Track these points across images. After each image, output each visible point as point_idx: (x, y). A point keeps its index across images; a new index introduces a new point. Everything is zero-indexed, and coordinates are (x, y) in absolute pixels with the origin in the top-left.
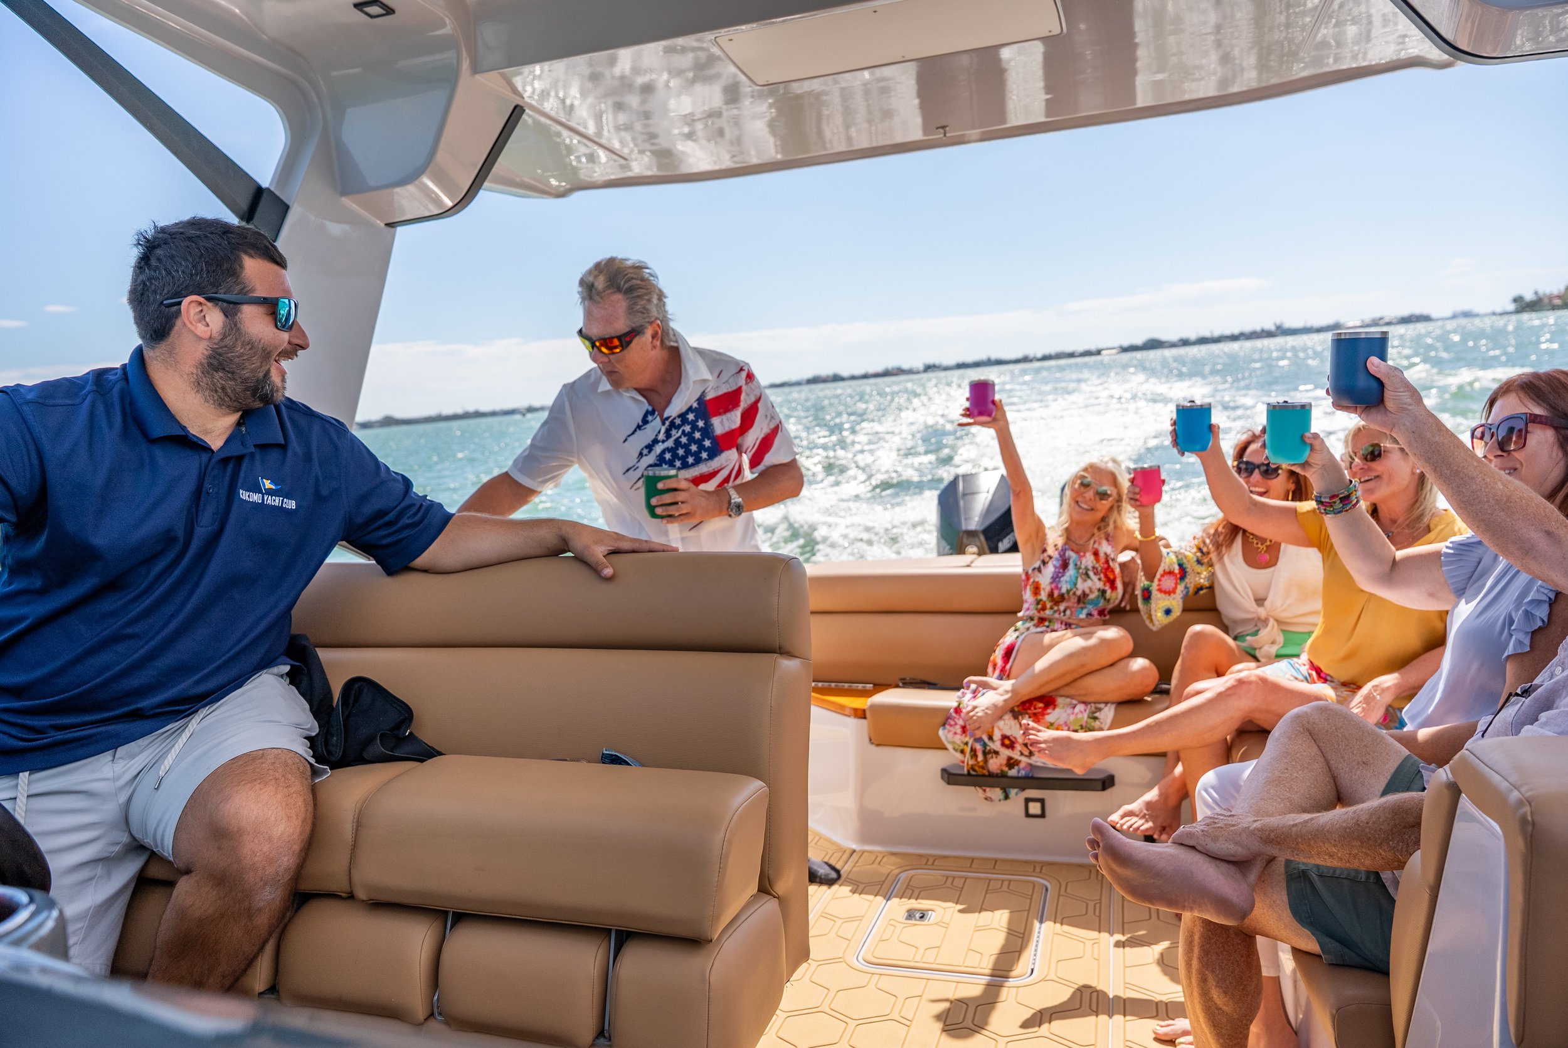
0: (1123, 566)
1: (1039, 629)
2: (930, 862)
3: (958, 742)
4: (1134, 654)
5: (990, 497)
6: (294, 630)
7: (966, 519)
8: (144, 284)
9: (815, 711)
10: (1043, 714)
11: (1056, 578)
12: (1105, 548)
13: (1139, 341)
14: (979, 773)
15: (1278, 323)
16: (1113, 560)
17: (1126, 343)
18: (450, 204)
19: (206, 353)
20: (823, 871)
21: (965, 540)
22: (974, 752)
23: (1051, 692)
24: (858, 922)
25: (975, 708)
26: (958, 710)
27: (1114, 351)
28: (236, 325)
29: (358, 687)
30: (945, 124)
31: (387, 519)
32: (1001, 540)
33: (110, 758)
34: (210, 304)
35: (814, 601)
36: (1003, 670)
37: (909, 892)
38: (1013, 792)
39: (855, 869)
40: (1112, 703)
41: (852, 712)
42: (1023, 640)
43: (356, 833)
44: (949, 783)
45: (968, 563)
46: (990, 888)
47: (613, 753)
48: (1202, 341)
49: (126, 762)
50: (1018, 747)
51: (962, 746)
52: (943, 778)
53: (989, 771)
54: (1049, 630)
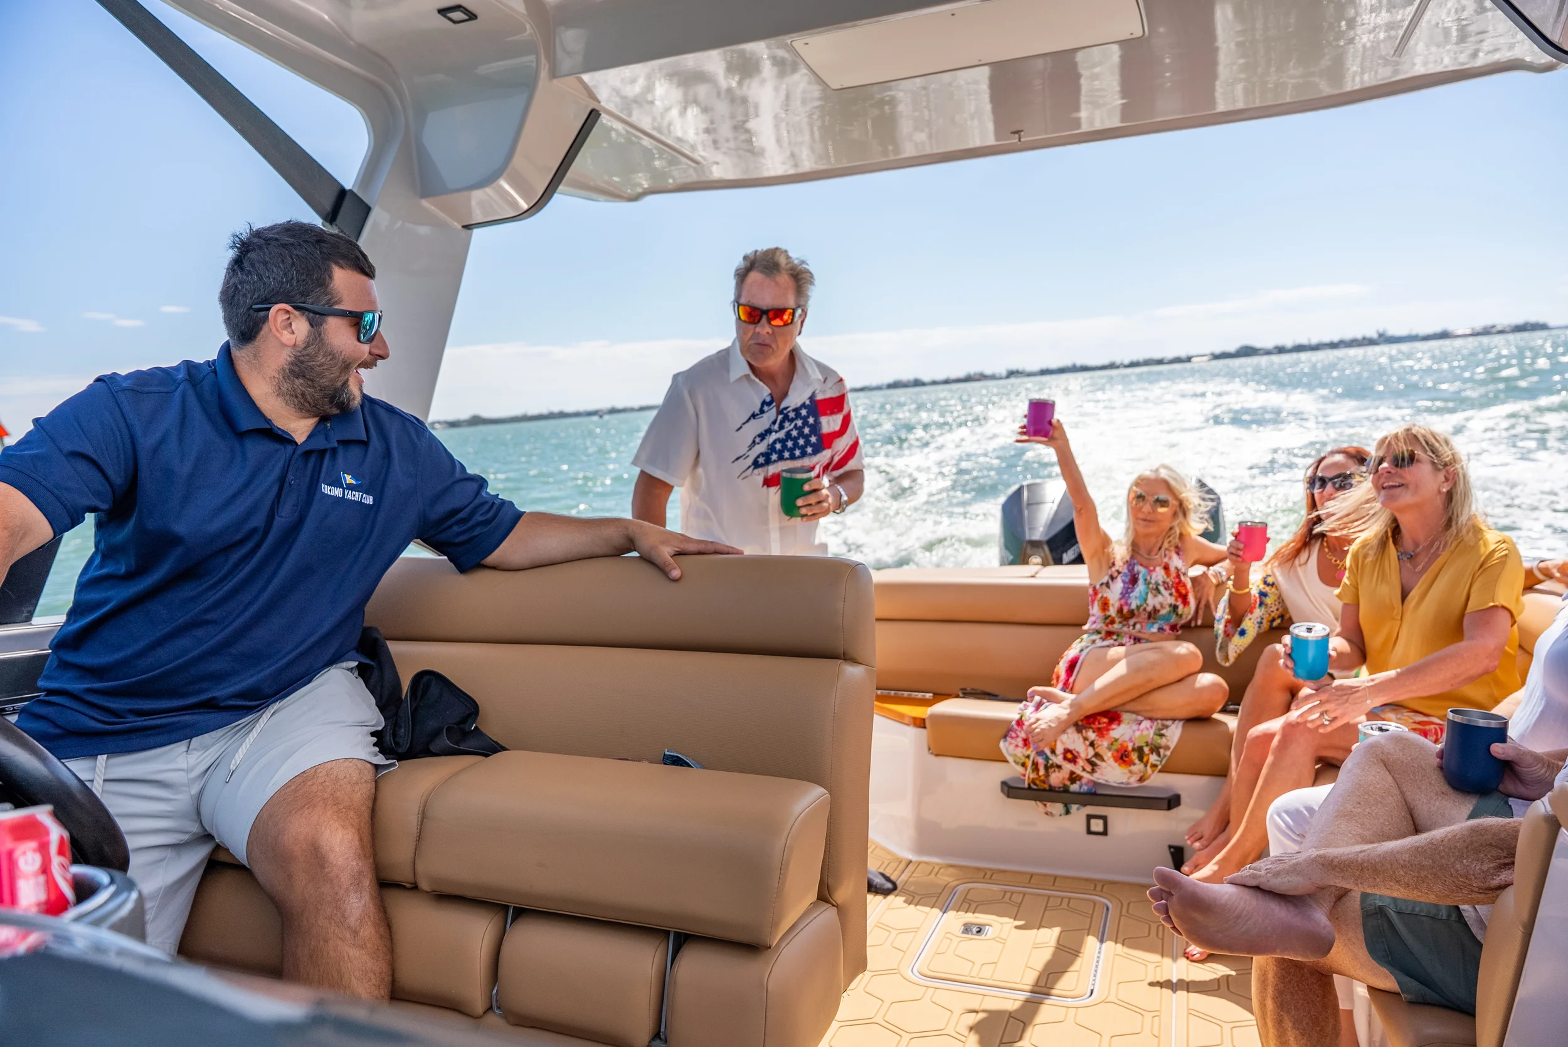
0: (1194, 580)
1: (1106, 643)
2: (988, 876)
3: (1020, 755)
4: (1204, 670)
5: (1055, 507)
6: (366, 624)
7: (1030, 529)
8: (236, 287)
9: (879, 721)
10: (1108, 730)
11: (1125, 594)
12: (1176, 562)
13: (1232, 348)
14: (1040, 787)
15: (1381, 331)
16: (1184, 574)
17: (1218, 350)
18: (525, 206)
19: (289, 359)
20: (878, 880)
21: (1029, 551)
22: (1035, 766)
23: (1116, 707)
24: (913, 934)
25: (1038, 720)
26: (1020, 723)
27: (1205, 358)
28: (320, 335)
29: (427, 680)
30: (1020, 129)
31: (461, 515)
32: (1066, 551)
33: (185, 749)
34: (296, 313)
35: (880, 607)
36: (1066, 684)
37: (966, 905)
38: (1074, 808)
39: (911, 879)
40: (1180, 720)
41: (912, 721)
42: (1088, 653)
43: (421, 825)
44: (1008, 796)
45: (1033, 574)
46: (1049, 905)
47: (675, 754)
48: (1299, 348)
49: (200, 753)
50: (1081, 762)
51: (1023, 759)
52: (1002, 791)
53: (1050, 786)
54: (1117, 643)
